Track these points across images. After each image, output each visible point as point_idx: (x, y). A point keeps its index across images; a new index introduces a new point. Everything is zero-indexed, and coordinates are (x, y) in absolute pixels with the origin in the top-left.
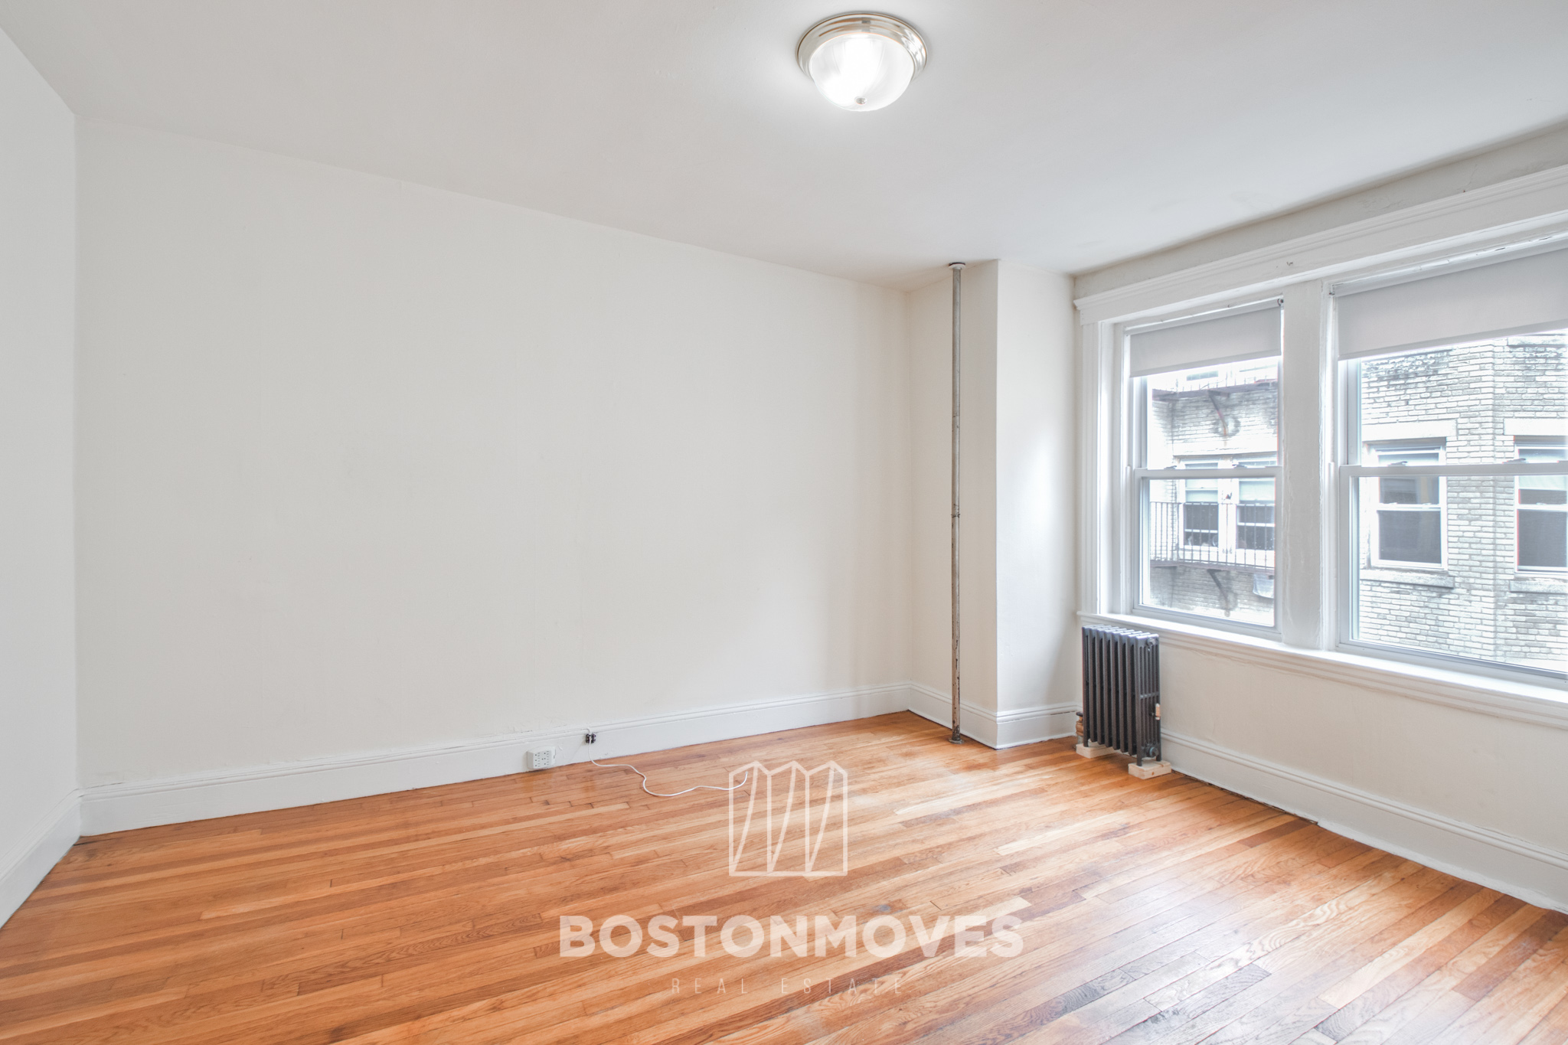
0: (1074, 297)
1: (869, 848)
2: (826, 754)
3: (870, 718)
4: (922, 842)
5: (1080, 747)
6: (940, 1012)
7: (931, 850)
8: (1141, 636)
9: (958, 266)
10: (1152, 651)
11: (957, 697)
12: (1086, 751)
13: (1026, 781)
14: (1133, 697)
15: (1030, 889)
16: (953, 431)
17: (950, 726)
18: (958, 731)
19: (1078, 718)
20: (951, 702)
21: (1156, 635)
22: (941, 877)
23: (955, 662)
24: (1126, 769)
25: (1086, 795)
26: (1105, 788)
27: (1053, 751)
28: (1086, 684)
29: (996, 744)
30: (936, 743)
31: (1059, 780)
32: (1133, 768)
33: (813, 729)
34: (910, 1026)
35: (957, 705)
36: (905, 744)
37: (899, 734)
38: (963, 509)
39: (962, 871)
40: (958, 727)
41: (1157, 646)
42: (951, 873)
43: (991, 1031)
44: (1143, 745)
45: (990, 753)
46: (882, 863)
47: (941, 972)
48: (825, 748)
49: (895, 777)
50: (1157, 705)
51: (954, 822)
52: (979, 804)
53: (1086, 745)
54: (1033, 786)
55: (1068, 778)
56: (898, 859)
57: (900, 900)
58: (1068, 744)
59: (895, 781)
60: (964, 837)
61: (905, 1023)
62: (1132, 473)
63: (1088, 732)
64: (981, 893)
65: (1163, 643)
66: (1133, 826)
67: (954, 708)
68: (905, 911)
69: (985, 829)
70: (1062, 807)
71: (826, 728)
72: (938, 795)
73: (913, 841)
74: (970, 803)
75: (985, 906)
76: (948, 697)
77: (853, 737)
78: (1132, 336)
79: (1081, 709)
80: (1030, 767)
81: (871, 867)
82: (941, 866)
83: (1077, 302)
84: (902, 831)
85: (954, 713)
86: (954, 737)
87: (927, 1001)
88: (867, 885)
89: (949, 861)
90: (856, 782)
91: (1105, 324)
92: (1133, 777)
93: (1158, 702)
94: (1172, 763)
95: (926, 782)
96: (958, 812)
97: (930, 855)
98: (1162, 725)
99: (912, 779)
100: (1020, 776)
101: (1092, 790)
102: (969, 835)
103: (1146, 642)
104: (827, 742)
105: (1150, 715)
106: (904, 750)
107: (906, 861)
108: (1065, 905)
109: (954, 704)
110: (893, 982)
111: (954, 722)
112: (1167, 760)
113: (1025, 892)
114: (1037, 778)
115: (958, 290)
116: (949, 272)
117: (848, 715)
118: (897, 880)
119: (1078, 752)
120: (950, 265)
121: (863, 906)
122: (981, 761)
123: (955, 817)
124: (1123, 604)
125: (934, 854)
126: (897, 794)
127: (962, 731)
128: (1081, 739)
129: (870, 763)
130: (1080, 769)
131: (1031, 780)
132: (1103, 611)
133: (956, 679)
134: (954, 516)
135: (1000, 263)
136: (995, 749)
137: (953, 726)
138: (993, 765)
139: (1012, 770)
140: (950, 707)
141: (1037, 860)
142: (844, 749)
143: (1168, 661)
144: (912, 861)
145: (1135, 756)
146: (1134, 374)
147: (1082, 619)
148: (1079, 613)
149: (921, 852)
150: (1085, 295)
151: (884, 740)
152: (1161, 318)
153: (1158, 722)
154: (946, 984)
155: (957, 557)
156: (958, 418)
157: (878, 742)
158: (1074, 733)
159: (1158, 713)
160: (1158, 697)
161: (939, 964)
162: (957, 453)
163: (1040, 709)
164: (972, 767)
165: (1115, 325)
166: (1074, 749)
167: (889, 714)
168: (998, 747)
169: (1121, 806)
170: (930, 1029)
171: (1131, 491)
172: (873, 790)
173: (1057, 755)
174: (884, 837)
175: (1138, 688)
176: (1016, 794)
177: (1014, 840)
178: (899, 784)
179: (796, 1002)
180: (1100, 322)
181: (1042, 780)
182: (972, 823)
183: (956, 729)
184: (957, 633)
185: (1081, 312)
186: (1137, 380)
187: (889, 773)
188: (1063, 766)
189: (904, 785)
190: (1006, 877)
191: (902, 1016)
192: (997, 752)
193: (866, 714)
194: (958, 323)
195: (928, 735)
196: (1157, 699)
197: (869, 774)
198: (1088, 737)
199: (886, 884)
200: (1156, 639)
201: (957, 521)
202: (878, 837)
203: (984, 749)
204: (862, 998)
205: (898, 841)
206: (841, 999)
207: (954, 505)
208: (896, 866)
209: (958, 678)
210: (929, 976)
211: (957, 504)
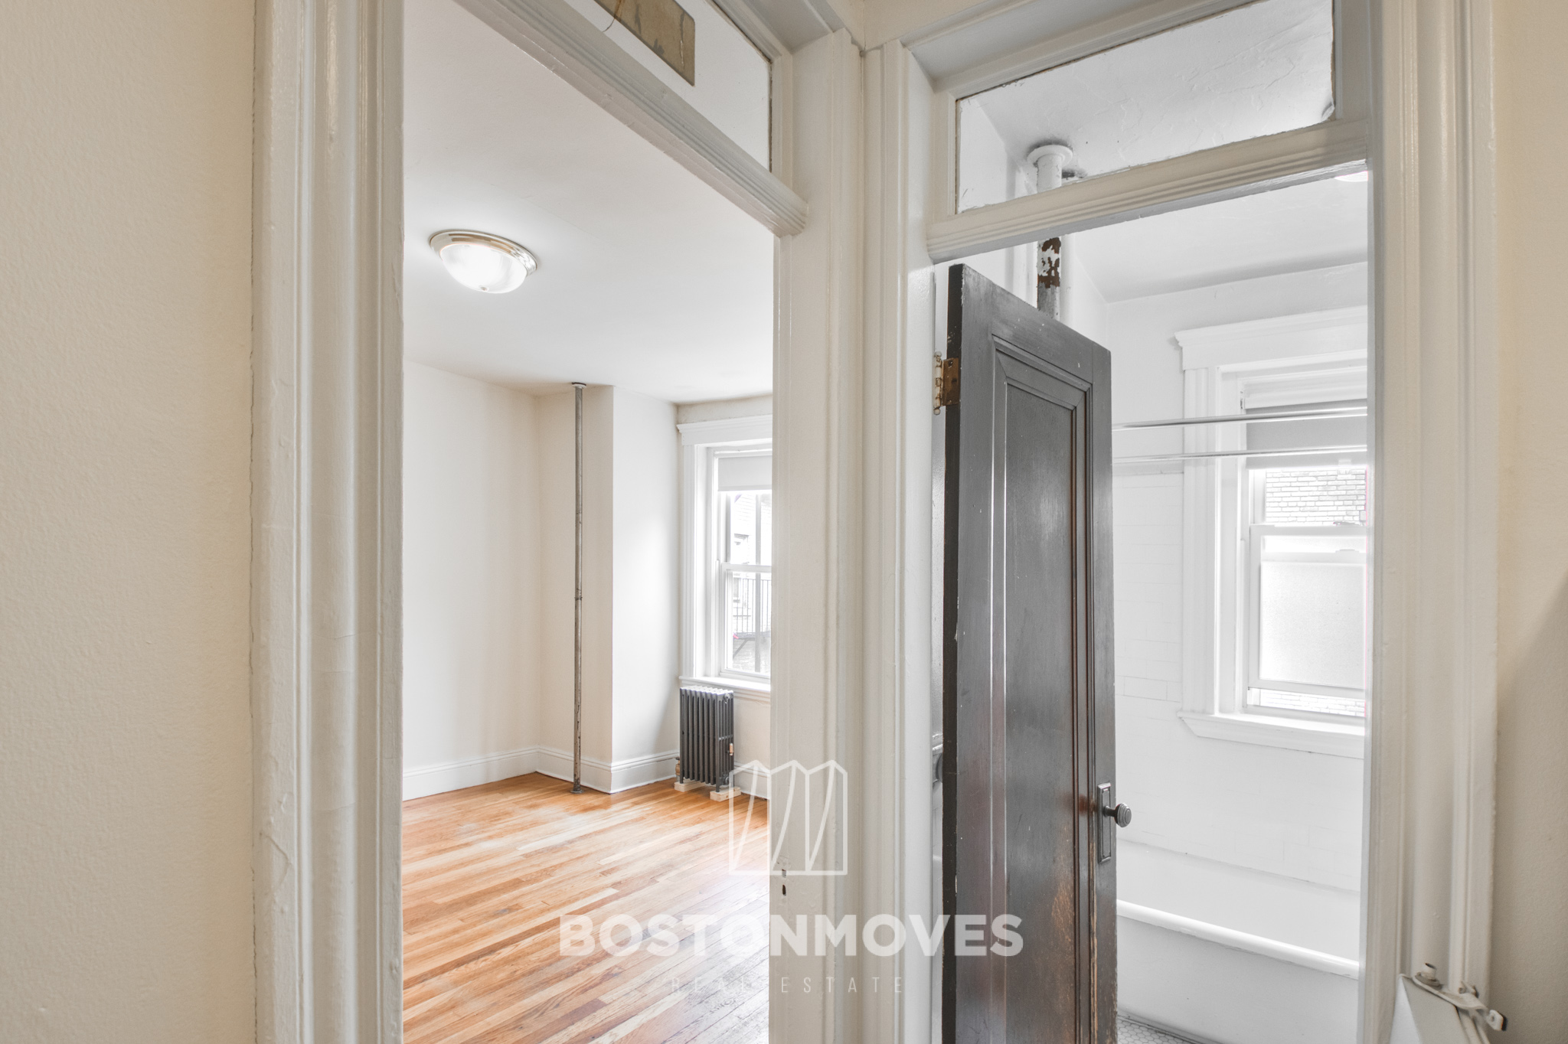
0: (678, 422)
1: (493, 876)
2: (454, 814)
3: (499, 782)
4: (539, 865)
5: (677, 784)
6: (541, 961)
7: (545, 870)
8: (720, 692)
9: (580, 386)
10: (728, 704)
11: (578, 754)
12: (681, 787)
13: (631, 813)
14: (714, 740)
15: (620, 883)
16: (577, 526)
17: (572, 780)
18: (578, 783)
19: (677, 762)
20: (573, 759)
21: (732, 691)
22: (552, 885)
23: (577, 723)
24: (708, 796)
25: (675, 817)
26: (690, 811)
27: (655, 791)
28: (682, 733)
29: (610, 789)
30: (559, 795)
31: (656, 810)
32: (714, 795)
33: (443, 795)
34: (518, 973)
35: (578, 761)
36: (530, 799)
37: (527, 791)
38: (585, 593)
39: (569, 879)
40: (579, 779)
41: (732, 699)
42: (560, 882)
43: (578, 964)
44: (720, 776)
45: (604, 798)
46: (504, 884)
47: (546, 940)
48: (454, 809)
49: (519, 824)
50: (731, 745)
51: (567, 848)
52: (591, 834)
53: (682, 782)
54: (635, 817)
55: (664, 808)
56: (517, 879)
57: (517, 904)
58: (669, 784)
59: (520, 827)
60: (574, 857)
61: (515, 971)
62: (720, 567)
63: (683, 771)
64: (582, 890)
65: (737, 697)
66: (704, 833)
67: (576, 764)
68: (520, 911)
69: (593, 850)
70: (655, 828)
71: (455, 793)
72: (556, 832)
73: (531, 866)
74: (582, 834)
75: (584, 897)
76: (570, 755)
77: (482, 798)
78: (719, 459)
79: (679, 755)
80: (636, 804)
81: (494, 887)
82: (552, 878)
83: (679, 426)
84: (523, 860)
85: (575, 768)
86: (576, 788)
87: (533, 958)
88: (490, 899)
89: (559, 875)
90: (483, 832)
91: (699, 449)
92: (713, 801)
93: (732, 742)
94: (742, 788)
95: (547, 825)
96: (571, 842)
97: (544, 873)
98: (735, 759)
99: (534, 824)
100: (627, 811)
101: (680, 814)
102: (578, 855)
103: (724, 697)
104: (455, 804)
105: (726, 752)
106: (530, 803)
107: (524, 880)
108: (644, 887)
109: (575, 760)
110: (506, 952)
111: (575, 775)
112: (739, 786)
113: (614, 885)
114: (640, 811)
115: (580, 406)
116: (572, 388)
117: (478, 780)
118: (516, 893)
119: (676, 788)
120: (573, 383)
121: (486, 912)
122: (596, 804)
123: (569, 846)
124: (713, 670)
125: (547, 872)
126: (520, 836)
127: (582, 783)
128: (679, 778)
129: (497, 816)
130: (677, 799)
131: (634, 812)
132: (698, 675)
133: (577, 738)
134: (577, 599)
135: (615, 388)
136: (609, 794)
137: (575, 779)
138: (606, 805)
139: (621, 807)
140: (573, 763)
141: (628, 864)
142: (471, 809)
143: (740, 710)
144: (529, 878)
145: (715, 785)
146: (721, 489)
147: (683, 682)
148: (680, 677)
149: (537, 872)
150: (685, 422)
151: (510, 798)
152: (739, 448)
153: (732, 757)
154: (548, 946)
155: (579, 634)
156: (580, 515)
157: (505, 800)
158: (675, 776)
159: (731, 750)
160: (732, 738)
161: (544, 936)
162: (580, 545)
163: (648, 758)
164: (587, 809)
165: (708, 448)
166: (673, 786)
167: (517, 777)
168: (611, 792)
169: (699, 821)
170: (534, 971)
171: (719, 580)
172: (500, 835)
173: (658, 793)
174: (507, 866)
175: (717, 733)
176: (621, 824)
177: (614, 854)
178: (522, 829)
179: (429, 975)
180: (696, 445)
181: (643, 811)
182: (582, 848)
183: (577, 781)
184: (579, 699)
185: (683, 435)
186: (724, 494)
187: (514, 822)
188: (663, 799)
189: (527, 829)
190: (603, 878)
191: (514, 968)
192: (612, 796)
193: (495, 778)
194: (580, 435)
195: (551, 789)
196: (732, 740)
197: (495, 825)
198: (684, 776)
199: (506, 897)
200: (731, 695)
201: (580, 603)
202: (501, 868)
203: (599, 795)
204: (483, 964)
205: (518, 868)
206: (466, 967)
207: (577, 589)
208: (517, 883)
209: (580, 738)
210: (536, 944)
211: (580, 588)
